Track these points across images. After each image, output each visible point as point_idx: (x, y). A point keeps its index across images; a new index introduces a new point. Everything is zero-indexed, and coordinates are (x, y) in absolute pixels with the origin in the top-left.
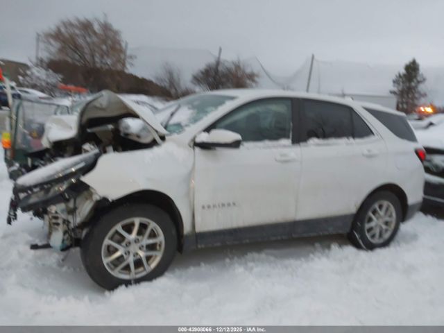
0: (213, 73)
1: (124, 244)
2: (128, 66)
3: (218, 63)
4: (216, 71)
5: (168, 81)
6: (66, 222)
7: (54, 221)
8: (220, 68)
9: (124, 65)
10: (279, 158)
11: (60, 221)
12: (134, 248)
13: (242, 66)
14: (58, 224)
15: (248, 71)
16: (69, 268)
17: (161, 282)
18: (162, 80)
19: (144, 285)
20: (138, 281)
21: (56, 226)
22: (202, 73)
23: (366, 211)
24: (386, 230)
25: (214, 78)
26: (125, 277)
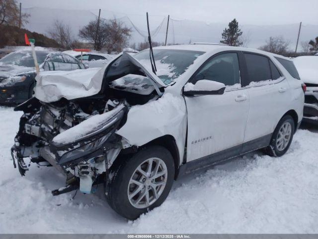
0: (95, 29)
1: (141, 180)
2: (24, 23)
3: (99, 21)
4: (98, 26)
5: (59, 35)
6: (94, 170)
7: (83, 170)
8: (100, 25)
9: (20, 22)
10: (237, 99)
11: (89, 170)
12: (148, 183)
13: (117, 23)
14: (87, 173)
15: (123, 27)
16: (84, 205)
17: (166, 204)
18: (54, 35)
19: (156, 209)
20: (152, 208)
21: (85, 175)
22: (87, 28)
23: (278, 131)
24: (286, 141)
25: (97, 32)
26: (143, 206)
